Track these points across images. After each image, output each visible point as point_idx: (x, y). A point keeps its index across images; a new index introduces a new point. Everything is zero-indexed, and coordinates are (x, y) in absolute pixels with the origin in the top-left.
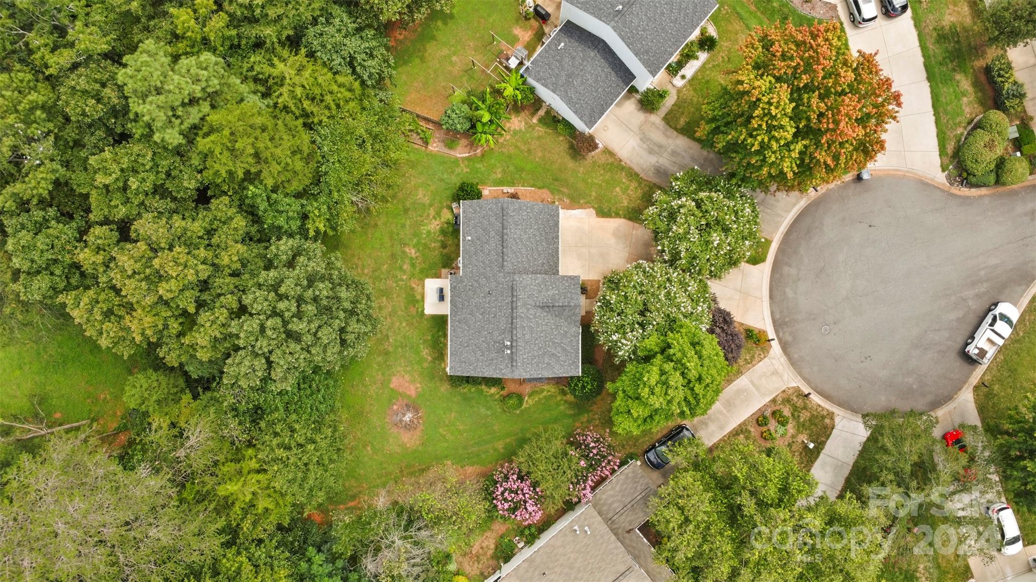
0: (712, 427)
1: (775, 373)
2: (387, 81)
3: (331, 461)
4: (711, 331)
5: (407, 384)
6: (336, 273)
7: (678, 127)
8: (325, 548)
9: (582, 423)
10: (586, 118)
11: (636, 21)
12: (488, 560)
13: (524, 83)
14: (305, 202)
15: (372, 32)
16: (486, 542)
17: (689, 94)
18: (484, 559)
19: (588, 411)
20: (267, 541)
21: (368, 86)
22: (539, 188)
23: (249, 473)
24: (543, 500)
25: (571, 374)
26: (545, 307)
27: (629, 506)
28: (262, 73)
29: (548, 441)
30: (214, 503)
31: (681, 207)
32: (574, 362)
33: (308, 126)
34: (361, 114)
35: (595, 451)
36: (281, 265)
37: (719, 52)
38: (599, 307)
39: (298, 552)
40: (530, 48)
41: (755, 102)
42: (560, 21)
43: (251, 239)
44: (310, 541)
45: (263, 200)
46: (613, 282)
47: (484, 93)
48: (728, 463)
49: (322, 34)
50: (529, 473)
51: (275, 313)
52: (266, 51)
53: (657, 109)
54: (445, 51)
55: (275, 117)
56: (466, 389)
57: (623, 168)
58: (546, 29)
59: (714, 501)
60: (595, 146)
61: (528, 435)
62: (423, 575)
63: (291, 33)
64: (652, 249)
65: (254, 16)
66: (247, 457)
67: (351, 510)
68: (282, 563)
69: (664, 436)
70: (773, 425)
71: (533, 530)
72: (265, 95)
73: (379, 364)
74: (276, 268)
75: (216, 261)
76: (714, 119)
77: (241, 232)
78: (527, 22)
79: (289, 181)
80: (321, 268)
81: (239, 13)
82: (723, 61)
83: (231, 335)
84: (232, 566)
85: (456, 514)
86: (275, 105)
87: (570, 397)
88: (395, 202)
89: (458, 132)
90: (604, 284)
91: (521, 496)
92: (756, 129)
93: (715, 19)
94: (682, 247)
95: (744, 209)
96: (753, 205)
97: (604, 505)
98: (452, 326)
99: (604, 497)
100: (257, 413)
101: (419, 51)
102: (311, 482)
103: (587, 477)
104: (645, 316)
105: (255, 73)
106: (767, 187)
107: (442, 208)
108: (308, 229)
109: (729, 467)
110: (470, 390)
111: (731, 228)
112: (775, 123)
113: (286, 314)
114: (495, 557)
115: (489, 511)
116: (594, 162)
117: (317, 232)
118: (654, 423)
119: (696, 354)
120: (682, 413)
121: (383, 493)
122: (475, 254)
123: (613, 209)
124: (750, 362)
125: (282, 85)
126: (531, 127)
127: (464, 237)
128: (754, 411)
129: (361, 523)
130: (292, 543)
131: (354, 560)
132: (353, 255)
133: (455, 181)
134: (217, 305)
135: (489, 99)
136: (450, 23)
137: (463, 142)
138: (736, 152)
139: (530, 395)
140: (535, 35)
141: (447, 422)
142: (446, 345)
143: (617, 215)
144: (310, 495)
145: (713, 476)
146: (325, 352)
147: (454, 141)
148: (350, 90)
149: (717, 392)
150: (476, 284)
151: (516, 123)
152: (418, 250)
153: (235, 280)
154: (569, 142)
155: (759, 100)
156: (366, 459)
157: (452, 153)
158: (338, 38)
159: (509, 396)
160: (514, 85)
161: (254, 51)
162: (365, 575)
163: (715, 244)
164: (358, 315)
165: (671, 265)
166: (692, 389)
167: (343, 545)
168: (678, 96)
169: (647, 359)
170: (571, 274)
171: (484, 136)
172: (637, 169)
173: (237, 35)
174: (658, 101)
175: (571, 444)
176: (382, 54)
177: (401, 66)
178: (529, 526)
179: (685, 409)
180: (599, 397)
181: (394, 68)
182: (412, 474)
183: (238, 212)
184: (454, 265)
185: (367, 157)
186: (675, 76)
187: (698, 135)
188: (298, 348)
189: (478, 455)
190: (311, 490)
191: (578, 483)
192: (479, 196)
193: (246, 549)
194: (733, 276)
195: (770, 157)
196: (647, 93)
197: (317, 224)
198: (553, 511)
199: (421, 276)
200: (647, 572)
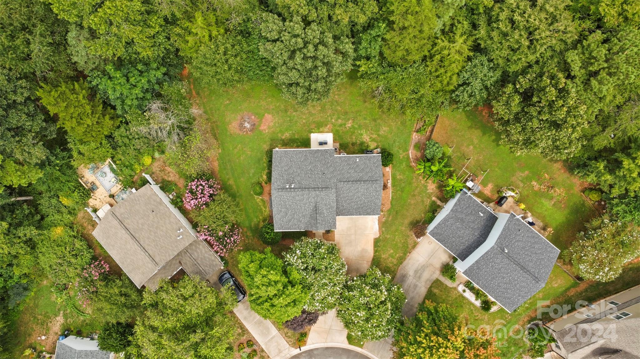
0: (245, 313)
1: (280, 351)
2: (455, 106)
3: (218, 80)
4: (304, 312)
5: (267, 124)
6: (333, 79)
7: (432, 289)
8: (166, 78)
9: (246, 232)
10: (436, 231)
11: (498, 261)
12: (162, 176)
13: (457, 191)
14: (377, 58)
15: (485, 96)
16: (172, 175)
17: (454, 295)
18: (162, 174)
19: (253, 236)
20: (169, 43)
21: (451, 94)
22: (391, 202)
23: (209, 30)
24: (198, 209)
25: (275, 225)
26: (316, 209)
27: (195, 262)
28: (456, 29)
29: (234, 212)
30: (190, 10)
31: (381, 291)
32: (282, 227)
33: (424, 59)
34: (433, 91)
35: (228, 241)
36: (336, 45)
37: (481, 313)
38: (317, 242)
39: (163, 62)
40: (479, 195)
41: (447, 338)
42: (497, 213)
43: (353, 26)
44: (170, 68)
45: (377, 32)
46: (333, 250)
47: (450, 166)
48: (222, 324)
49: (482, 65)
50: (214, 200)
51: (306, 43)
52: (470, 31)
53: (443, 275)
54: (476, 141)
55: (429, 38)
56: (265, 160)
57: (405, 254)
58: (492, 204)
59: (199, 316)
60: (418, 237)
61: (237, 199)
62: (151, 138)
63: (482, 46)
64: (355, 274)
65: (492, 23)
66: (219, 29)
67: (190, 93)
68: (156, 52)
69: (239, 283)
70: (248, 350)
71: (180, 204)
72: (443, 31)
73: (279, 106)
74: (335, 42)
75: (337, 6)
76: (437, 311)
77: (356, 20)
78: (496, 192)
79: (389, 48)
80: (335, 70)
81: (493, 13)
82: (475, 316)
83: (292, 16)
84: (153, 22)
85: (188, 156)
86: (437, 38)
87: (262, 224)
88: (380, 113)
89: (424, 151)
90: (332, 244)
91: (200, 196)
92: (430, 339)
93: (501, 310)
94: (356, 293)
95: (381, 331)
96: (384, 336)
97: (196, 246)
98: (303, 151)
99: (201, 247)
100: (246, 34)
101: (475, 125)
102: (205, 68)
103: (212, 236)
104: (312, 270)
105: (456, 24)
106: (395, 345)
107: (377, 142)
108: (361, 61)
109: (219, 324)
110: (264, 162)
111: (368, 323)
112: (434, 351)
113: (305, 50)
114: (163, 181)
115: (190, 177)
116: (408, 236)
117: (359, 66)
118: (246, 277)
119: (289, 303)
120: (252, 295)
121: (201, 112)
122: (348, 164)
123: (379, 249)
124: (286, 336)
125: (449, 42)
126: (429, 197)
127: (358, 157)
128: (256, 338)
129: (181, 98)
130: (169, 57)
131: (159, 96)
132: (346, 88)
133: (394, 150)
134: (310, 7)
135: (445, 170)
136: (494, 144)
137: (419, 154)
138: (417, 326)
139: (262, 200)
140: (488, 197)
141: (244, 149)
142: (292, 147)
143: (375, 251)
144: (197, 68)
145: (214, 315)
146: (284, 74)
147: (419, 148)
148: (448, 84)
149: (265, 317)
150: (329, 165)
151: (432, 187)
152: (350, 128)
153: (326, 18)
154: (421, 220)
155: (449, 340)
156: (221, 101)
157: (412, 148)
158: (480, 75)
159: (262, 187)
160: (456, 185)
161: (470, 24)
162: (150, 103)
163: (358, 313)
164: (308, 93)
165: (344, 286)
166: (266, 301)
167: (167, 89)
168: (452, 288)
169: (285, 273)
170: (337, 223)
171: (423, 167)
172: (405, 263)
173: (480, 13)
174: (448, 275)
175: (233, 226)
176: (472, 103)
177: (466, 114)
178: (182, 201)
179: (254, 297)
180: (262, 242)
181: (463, 110)
182: (213, 129)
183: (369, 18)
184: (341, 151)
185: (407, 95)
186: (465, 286)
187: (427, 301)
188: (285, 58)
189: (225, 169)
190: (200, 68)
191: (209, 231)
192: (385, 165)
193: (164, 30)
194: (340, 324)
195: (413, 348)
196: (453, 268)
197: (364, 66)
198: (191, 216)
199: (334, 131)
200: (156, 274)
